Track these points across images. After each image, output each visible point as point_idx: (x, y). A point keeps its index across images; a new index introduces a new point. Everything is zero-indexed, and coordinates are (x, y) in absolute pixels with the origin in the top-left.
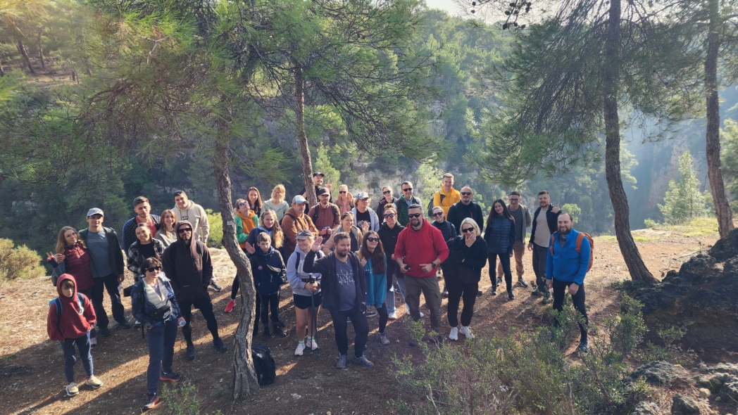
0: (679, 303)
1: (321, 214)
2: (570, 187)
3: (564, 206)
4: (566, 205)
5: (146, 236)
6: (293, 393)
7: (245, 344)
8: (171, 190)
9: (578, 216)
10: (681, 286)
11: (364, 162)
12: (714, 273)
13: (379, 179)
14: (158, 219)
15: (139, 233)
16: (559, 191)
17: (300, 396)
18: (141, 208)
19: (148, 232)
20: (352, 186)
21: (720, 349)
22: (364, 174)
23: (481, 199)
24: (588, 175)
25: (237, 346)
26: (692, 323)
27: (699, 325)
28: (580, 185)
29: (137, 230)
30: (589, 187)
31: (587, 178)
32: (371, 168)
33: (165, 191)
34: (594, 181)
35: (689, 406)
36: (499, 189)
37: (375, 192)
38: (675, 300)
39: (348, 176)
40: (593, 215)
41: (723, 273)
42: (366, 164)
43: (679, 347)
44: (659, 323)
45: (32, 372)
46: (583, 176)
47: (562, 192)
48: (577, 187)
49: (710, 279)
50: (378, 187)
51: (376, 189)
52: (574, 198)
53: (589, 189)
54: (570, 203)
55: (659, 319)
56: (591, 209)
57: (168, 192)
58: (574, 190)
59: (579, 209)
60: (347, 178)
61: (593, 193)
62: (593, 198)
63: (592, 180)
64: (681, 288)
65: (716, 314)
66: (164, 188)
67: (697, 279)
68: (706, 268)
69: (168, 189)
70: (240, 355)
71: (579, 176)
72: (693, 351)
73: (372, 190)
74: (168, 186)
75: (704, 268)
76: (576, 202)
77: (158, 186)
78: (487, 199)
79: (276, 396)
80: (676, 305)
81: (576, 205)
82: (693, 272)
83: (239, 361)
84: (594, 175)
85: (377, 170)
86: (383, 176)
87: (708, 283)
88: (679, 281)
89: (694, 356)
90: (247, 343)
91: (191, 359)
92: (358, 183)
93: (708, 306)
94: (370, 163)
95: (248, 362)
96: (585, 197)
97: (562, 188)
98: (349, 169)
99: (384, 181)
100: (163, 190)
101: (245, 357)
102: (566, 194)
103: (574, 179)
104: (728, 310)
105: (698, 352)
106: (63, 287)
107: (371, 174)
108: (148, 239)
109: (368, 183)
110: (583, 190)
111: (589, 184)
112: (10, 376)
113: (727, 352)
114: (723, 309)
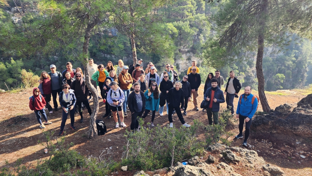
0: (271, 123)
1: (137, 73)
2: (281, 66)
3: (277, 75)
4: (278, 74)
5: (69, 77)
6: (108, 139)
7: (93, 119)
8: (107, 56)
9: (283, 79)
10: (272, 116)
11: (186, 49)
12: (288, 112)
13: (191, 57)
14: (75, 71)
15: (67, 75)
16: (276, 68)
17: (110, 140)
18: (68, 66)
19: (70, 75)
20: (179, 59)
21: (283, 144)
22: (185, 54)
23: (237, 68)
24: (291, 61)
25: (90, 120)
26: (275, 132)
27: (278, 133)
28: (287, 65)
29: (66, 74)
30: (291, 66)
31: (291, 62)
32: (188, 52)
33: (105, 56)
34: (294, 64)
35: (211, 160)
36: (246, 64)
37: (189, 62)
38: (269, 122)
39: (177, 54)
40: (291, 80)
41: (291, 113)
42: (186, 50)
43: (266, 141)
44: (262, 130)
45: (29, 120)
46: (289, 61)
47: (277, 68)
48: (285, 66)
49: (285, 115)
50: (191, 60)
51: (190, 61)
52: (283, 71)
53: (291, 67)
54: (280, 73)
55: (262, 129)
56: (291, 77)
57: (106, 56)
58: (283, 67)
59: (284, 77)
60: (177, 55)
61: (293, 69)
62: (292, 72)
63: (293, 63)
64: (272, 117)
65: (285, 129)
66: (104, 54)
67: (280, 114)
68: (285, 110)
69: (106, 55)
70: (91, 123)
71: (287, 61)
72: (271, 143)
73: (188, 61)
74: (106, 54)
75: (284, 110)
76: (284, 73)
77: (102, 54)
78: (240, 69)
79: (102, 139)
80: (269, 124)
81: (283, 74)
82: (279, 111)
83: (91, 125)
84: (295, 61)
85: (191, 53)
86: (193, 56)
87: (284, 116)
88: (272, 114)
89: (270, 145)
90: (94, 119)
91: (81, 122)
92: (182, 58)
93: (281, 126)
94: (188, 49)
95: (94, 126)
96: (289, 71)
97: (278, 66)
98: (178, 52)
99: (194, 57)
100: (104, 55)
101: (93, 124)
102: (279, 69)
103: (284, 62)
104: (290, 128)
105: (273, 144)
106: (35, 91)
107: (188, 54)
108: (69, 78)
109: (186, 58)
110: (288, 68)
111: (291, 65)
112: (22, 121)
113: (285, 145)
114: (287, 128)
